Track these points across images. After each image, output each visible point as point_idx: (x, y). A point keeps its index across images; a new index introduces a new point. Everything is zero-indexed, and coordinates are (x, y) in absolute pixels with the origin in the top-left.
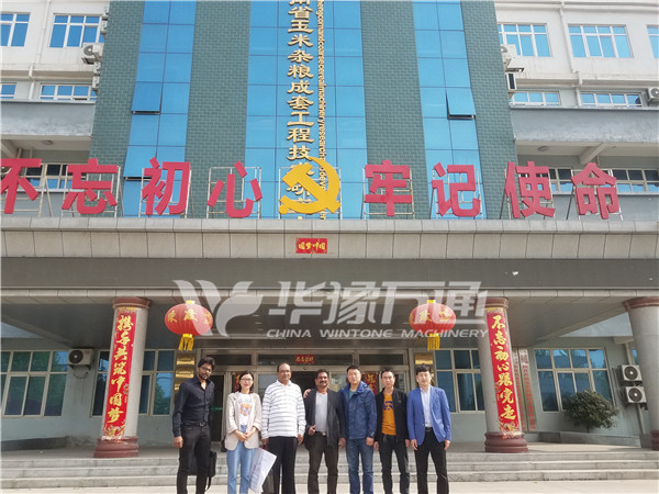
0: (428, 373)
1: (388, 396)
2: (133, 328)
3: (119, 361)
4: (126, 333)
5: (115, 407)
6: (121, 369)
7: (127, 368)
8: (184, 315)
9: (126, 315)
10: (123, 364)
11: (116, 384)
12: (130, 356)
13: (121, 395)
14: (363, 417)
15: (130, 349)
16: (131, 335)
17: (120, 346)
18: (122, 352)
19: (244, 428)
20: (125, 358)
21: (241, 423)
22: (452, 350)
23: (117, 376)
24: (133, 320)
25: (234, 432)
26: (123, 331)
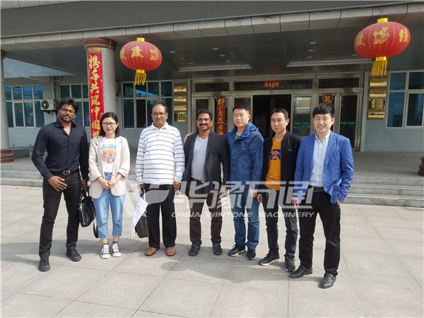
0: (328, 116)
1: (277, 142)
2: (101, 65)
3: (94, 94)
4: (95, 71)
5: (96, 130)
6: (96, 101)
7: (101, 100)
8: (131, 52)
9: (93, 55)
10: (97, 97)
11: (94, 113)
12: (101, 89)
13: (99, 122)
14: (247, 165)
15: (100, 85)
16: (100, 72)
17: (93, 81)
18: (95, 87)
19: (108, 175)
20: (98, 92)
21: (104, 171)
22: (408, 73)
23: (94, 107)
24: (100, 59)
25: (97, 179)
26: (93, 69)
